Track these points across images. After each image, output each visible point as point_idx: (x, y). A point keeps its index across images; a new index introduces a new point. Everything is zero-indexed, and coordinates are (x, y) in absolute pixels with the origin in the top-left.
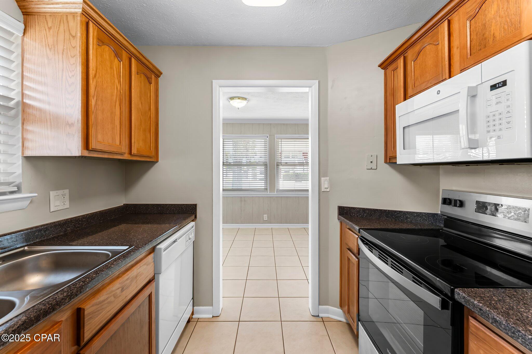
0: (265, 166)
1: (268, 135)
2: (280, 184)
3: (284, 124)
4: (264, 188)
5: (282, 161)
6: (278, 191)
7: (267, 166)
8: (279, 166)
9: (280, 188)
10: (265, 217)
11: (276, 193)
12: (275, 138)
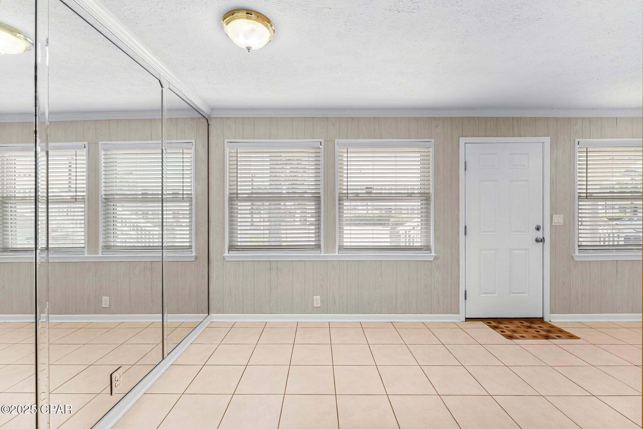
0: (315, 200)
1: (322, 141)
2: (345, 236)
3: (353, 118)
4: (313, 243)
5: (349, 192)
6: (341, 248)
7: (319, 200)
8: (343, 200)
9: (345, 244)
10: (317, 300)
11: (337, 254)
12: (336, 147)
